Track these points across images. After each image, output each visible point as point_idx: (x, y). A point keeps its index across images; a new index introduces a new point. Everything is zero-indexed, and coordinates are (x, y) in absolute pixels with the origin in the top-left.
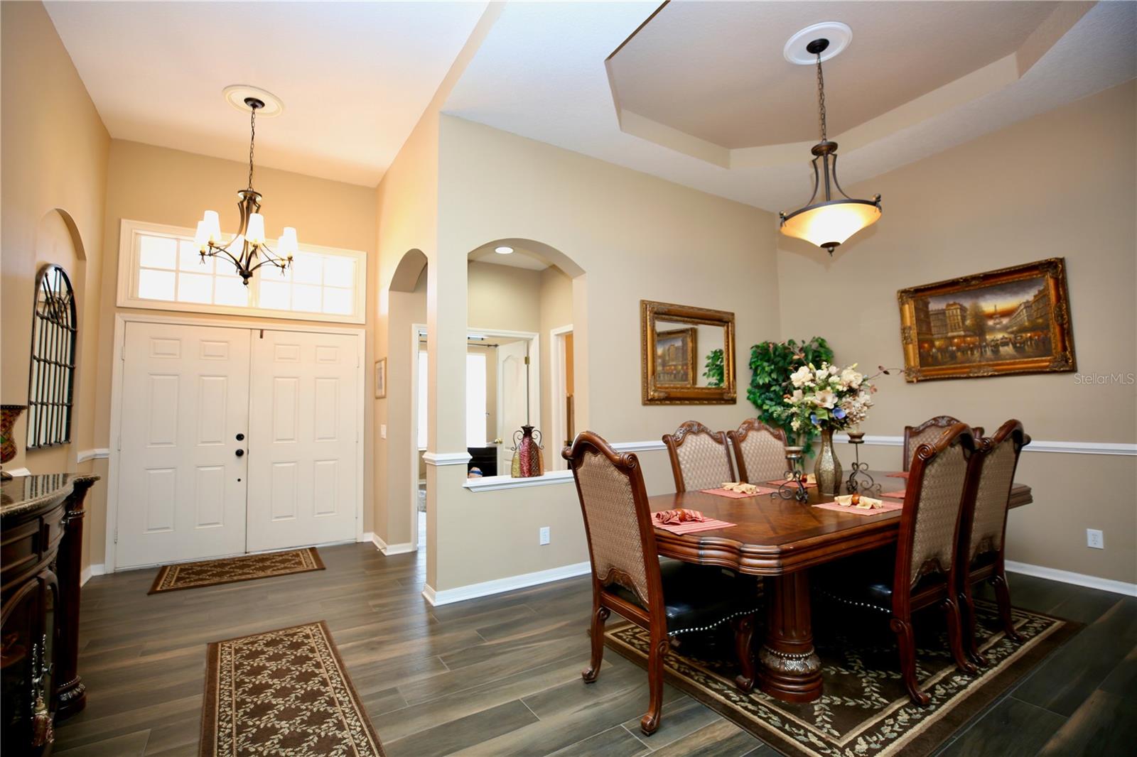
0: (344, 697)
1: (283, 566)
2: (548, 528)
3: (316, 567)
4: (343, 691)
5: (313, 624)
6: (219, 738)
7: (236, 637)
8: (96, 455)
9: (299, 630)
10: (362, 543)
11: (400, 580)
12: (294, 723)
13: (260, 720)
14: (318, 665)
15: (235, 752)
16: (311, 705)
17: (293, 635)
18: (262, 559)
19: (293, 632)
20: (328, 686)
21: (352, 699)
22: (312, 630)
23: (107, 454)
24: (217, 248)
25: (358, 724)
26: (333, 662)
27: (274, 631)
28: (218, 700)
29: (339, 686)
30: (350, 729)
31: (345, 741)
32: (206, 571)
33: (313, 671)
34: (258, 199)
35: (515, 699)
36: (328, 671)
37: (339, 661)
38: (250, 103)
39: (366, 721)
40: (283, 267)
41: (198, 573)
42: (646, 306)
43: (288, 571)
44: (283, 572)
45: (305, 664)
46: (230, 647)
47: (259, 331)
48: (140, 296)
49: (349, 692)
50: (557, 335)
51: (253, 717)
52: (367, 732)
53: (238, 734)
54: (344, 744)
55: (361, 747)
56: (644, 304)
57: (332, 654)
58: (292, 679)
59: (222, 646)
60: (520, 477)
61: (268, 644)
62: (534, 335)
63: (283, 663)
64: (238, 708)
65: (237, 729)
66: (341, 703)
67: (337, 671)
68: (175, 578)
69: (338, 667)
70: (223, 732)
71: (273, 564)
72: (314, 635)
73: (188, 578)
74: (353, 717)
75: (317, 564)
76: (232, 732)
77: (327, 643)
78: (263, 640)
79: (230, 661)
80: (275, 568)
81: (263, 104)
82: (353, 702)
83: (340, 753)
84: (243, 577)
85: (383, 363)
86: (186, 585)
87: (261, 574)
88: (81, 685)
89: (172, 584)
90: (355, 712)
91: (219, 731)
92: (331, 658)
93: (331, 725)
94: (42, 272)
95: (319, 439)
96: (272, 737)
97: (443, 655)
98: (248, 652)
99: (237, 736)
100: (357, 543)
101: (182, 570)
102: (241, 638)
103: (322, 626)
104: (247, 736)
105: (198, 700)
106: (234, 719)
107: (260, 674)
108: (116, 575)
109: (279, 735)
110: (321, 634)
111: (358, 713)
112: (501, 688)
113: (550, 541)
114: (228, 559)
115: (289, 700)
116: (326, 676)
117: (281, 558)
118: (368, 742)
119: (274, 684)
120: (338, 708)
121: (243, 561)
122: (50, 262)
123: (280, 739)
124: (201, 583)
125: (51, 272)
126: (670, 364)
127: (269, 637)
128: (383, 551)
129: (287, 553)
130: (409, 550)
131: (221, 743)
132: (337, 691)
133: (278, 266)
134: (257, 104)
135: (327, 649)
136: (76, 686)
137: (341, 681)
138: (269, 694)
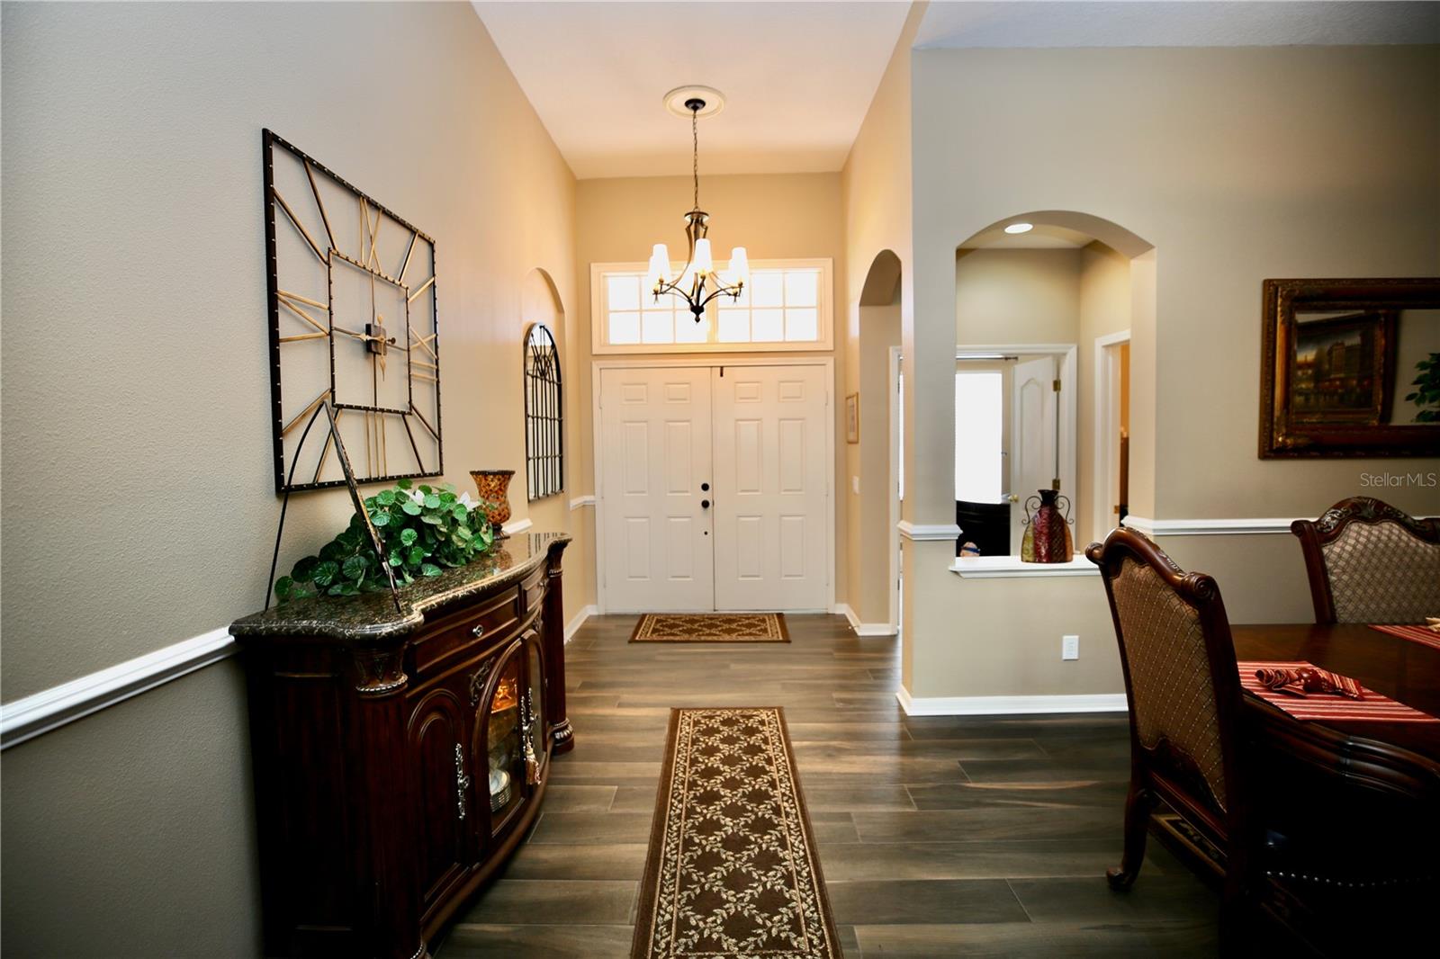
0: (791, 808)
1: (748, 631)
2: (1077, 637)
3: (781, 638)
4: (790, 801)
5: (770, 709)
6: (670, 816)
7: (696, 706)
8: (585, 502)
9: (755, 713)
10: (834, 614)
11: (871, 671)
12: (738, 824)
13: (707, 809)
14: (769, 761)
15: (681, 837)
16: (757, 807)
17: (749, 717)
18: (729, 619)
19: (750, 713)
20: (776, 789)
21: (799, 814)
22: (768, 716)
23: (593, 501)
24: (668, 285)
25: (801, 846)
26: (784, 761)
27: (732, 708)
28: (673, 774)
29: (788, 792)
30: (793, 851)
31: (784, 864)
32: (678, 626)
33: (763, 767)
34: (705, 219)
35: (1002, 878)
36: (778, 771)
37: (792, 762)
38: (691, 105)
39: (811, 846)
40: (735, 295)
41: (672, 626)
42: (1277, 289)
43: (752, 638)
44: (747, 638)
45: (757, 755)
46: (690, 718)
47: (719, 369)
48: (611, 342)
49: (797, 803)
50: (1107, 347)
51: (702, 804)
52: (810, 861)
53: (687, 817)
54: (784, 866)
55: (801, 876)
56: (1272, 289)
57: (785, 750)
58: (742, 770)
59: (684, 714)
60: (1034, 562)
61: (724, 723)
62: (1070, 348)
63: (736, 749)
64: (690, 789)
65: (686, 812)
66: (787, 815)
67: (787, 773)
68: (651, 628)
69: (789, 768)
70: (674, 811)
71: (738, 628)
72: (770, 723)
73: (662, 631)
74: (798, 836)
75: (783, 636)
76: (681, 814)
77: (782, 736)
78: (719, 716)
79: (688, 733)
80: (741, 633)
81: (703, 103)
82: (800, 817)
83: (779, 875)
84: (710, 638)
85: (855, 398)
86: (659, 638)
87: (727, 637)
88: (570, 728)
89: (648, 635)
90: (800, 831)
91: (671, 809)
92: (784, 755)
93: (774, 838)
94: (529, 333)
95: (785, 490)
96: (716, 833)
97: (912, 786)
98: (705, 727)
99: (685, 821)
100: (828, 614)
101: (658, 621)
102: (701, 709)
103: (779, 713)
104: (693, 823)
105: (656, 768)
106: (685, 800)
107: (713, 756)
108: (608, 617)
109: (722, 833)
110: (776, 722)
111: (804, 834)
112: (981, 855)
113: (1079, 656)
114: (699, 615)
115: (736, 795)
116: (776, 776)
117: (747, 621)
118: (809, 873)
119: (724, 771)
120: (784, 821)
121: (711, 619)
122: (535, 322)
123: (722, 838)
124: (671, 638)
125: (536, 331)
126: (1332, 376)
127: (727, 714)
128: (856, 629)
129: (754, 616)
130: (888, 633)
131: (671, 823)
132: (785, 798)
133: (730, 295)
134: (698, 105)
135: (781, 743)
136: (566, 728)
137: (791, 787)
138: (718, 781)
